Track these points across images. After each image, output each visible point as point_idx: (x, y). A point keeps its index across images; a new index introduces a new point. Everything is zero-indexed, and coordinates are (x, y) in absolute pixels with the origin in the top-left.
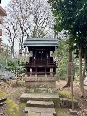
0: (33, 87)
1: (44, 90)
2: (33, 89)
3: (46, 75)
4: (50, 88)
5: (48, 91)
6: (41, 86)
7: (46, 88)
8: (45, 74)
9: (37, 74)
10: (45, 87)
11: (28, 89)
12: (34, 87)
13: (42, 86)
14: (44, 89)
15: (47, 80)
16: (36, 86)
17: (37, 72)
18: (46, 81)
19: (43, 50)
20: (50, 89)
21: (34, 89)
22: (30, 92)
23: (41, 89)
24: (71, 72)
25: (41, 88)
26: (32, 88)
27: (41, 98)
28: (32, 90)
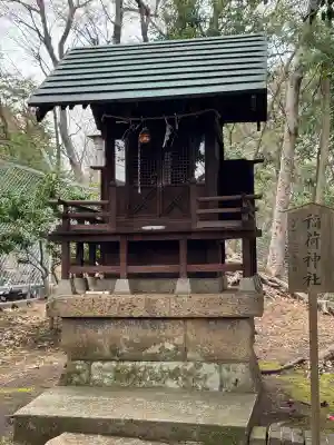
0: (107, 353)
1: (174, 375)
2: (107, 365)
3: (183, 285)
4: (209, 359)
5: (196, 378)
6: (155, 349)
7: (184, 359)
8: (176, 276)
9: (130, 276)
10: (181, 354)
11: (79, 366)
12: (114, 351)
13: (162, 349)
14: (172, 365)
15: (186, 314)
16: (124, 350)
17: (130, 262)
18: (185, 319)
19: (172, 122)
20: (208, 368)
21: (114, 364)
22: (87, 384)
23: (155, 364)
24: (312, 269)
25: (154, 358)
26: (104, 360)
27: (137, 422)
28: (101, 371)
